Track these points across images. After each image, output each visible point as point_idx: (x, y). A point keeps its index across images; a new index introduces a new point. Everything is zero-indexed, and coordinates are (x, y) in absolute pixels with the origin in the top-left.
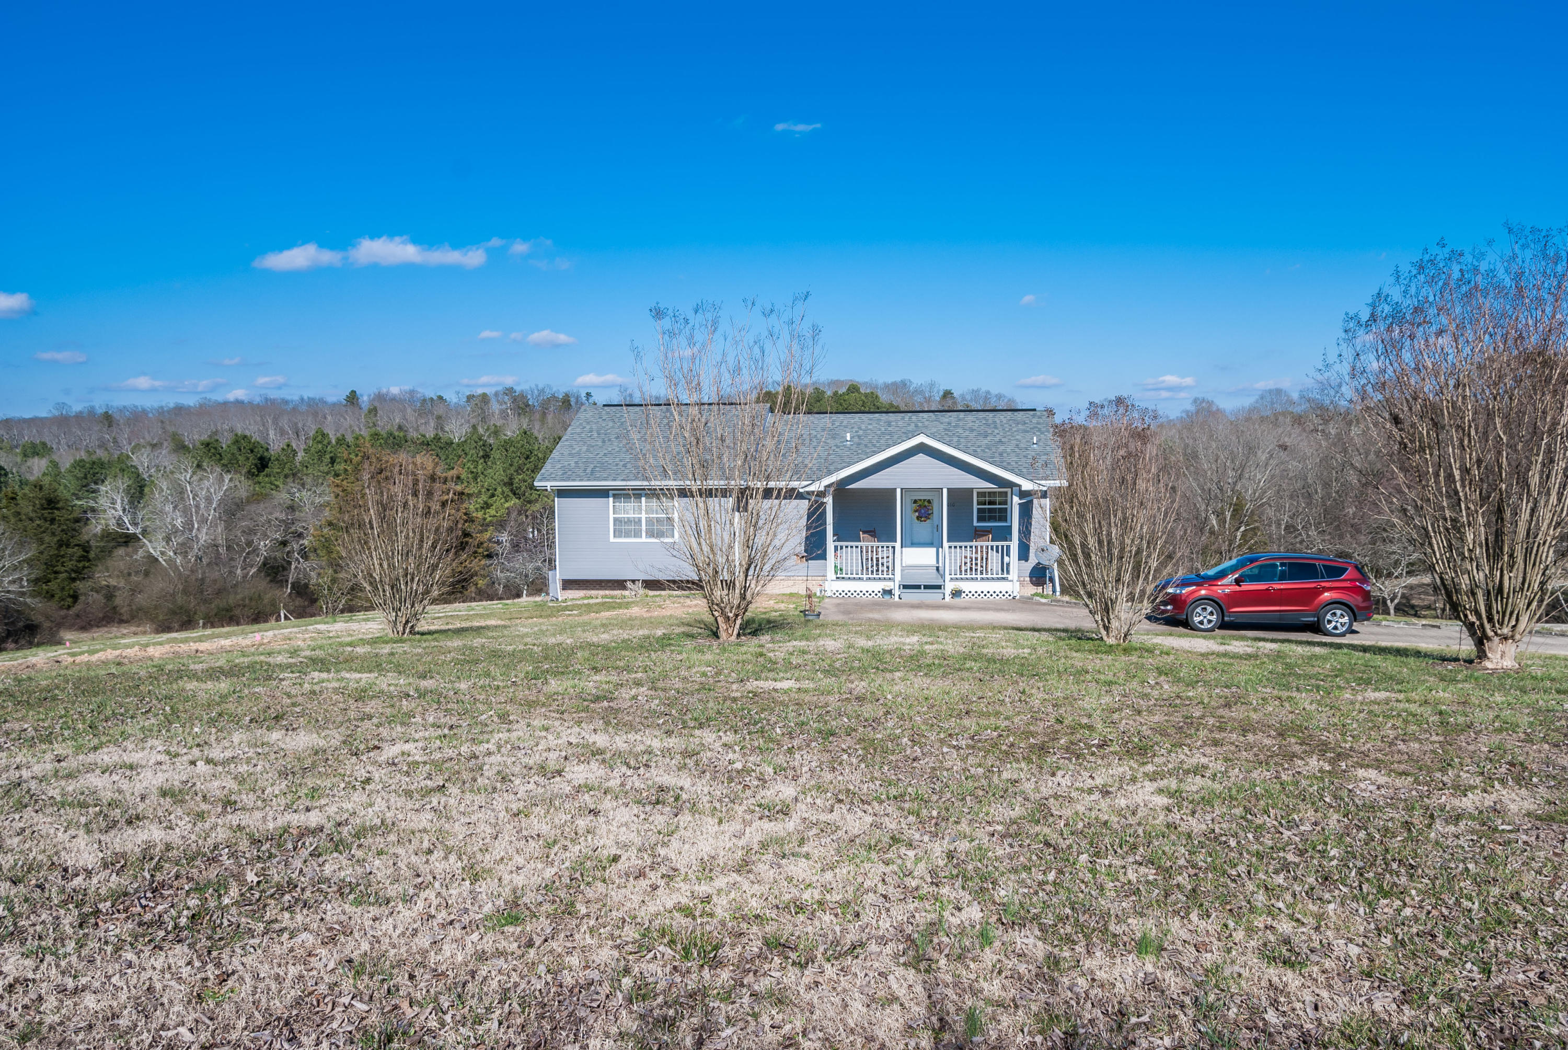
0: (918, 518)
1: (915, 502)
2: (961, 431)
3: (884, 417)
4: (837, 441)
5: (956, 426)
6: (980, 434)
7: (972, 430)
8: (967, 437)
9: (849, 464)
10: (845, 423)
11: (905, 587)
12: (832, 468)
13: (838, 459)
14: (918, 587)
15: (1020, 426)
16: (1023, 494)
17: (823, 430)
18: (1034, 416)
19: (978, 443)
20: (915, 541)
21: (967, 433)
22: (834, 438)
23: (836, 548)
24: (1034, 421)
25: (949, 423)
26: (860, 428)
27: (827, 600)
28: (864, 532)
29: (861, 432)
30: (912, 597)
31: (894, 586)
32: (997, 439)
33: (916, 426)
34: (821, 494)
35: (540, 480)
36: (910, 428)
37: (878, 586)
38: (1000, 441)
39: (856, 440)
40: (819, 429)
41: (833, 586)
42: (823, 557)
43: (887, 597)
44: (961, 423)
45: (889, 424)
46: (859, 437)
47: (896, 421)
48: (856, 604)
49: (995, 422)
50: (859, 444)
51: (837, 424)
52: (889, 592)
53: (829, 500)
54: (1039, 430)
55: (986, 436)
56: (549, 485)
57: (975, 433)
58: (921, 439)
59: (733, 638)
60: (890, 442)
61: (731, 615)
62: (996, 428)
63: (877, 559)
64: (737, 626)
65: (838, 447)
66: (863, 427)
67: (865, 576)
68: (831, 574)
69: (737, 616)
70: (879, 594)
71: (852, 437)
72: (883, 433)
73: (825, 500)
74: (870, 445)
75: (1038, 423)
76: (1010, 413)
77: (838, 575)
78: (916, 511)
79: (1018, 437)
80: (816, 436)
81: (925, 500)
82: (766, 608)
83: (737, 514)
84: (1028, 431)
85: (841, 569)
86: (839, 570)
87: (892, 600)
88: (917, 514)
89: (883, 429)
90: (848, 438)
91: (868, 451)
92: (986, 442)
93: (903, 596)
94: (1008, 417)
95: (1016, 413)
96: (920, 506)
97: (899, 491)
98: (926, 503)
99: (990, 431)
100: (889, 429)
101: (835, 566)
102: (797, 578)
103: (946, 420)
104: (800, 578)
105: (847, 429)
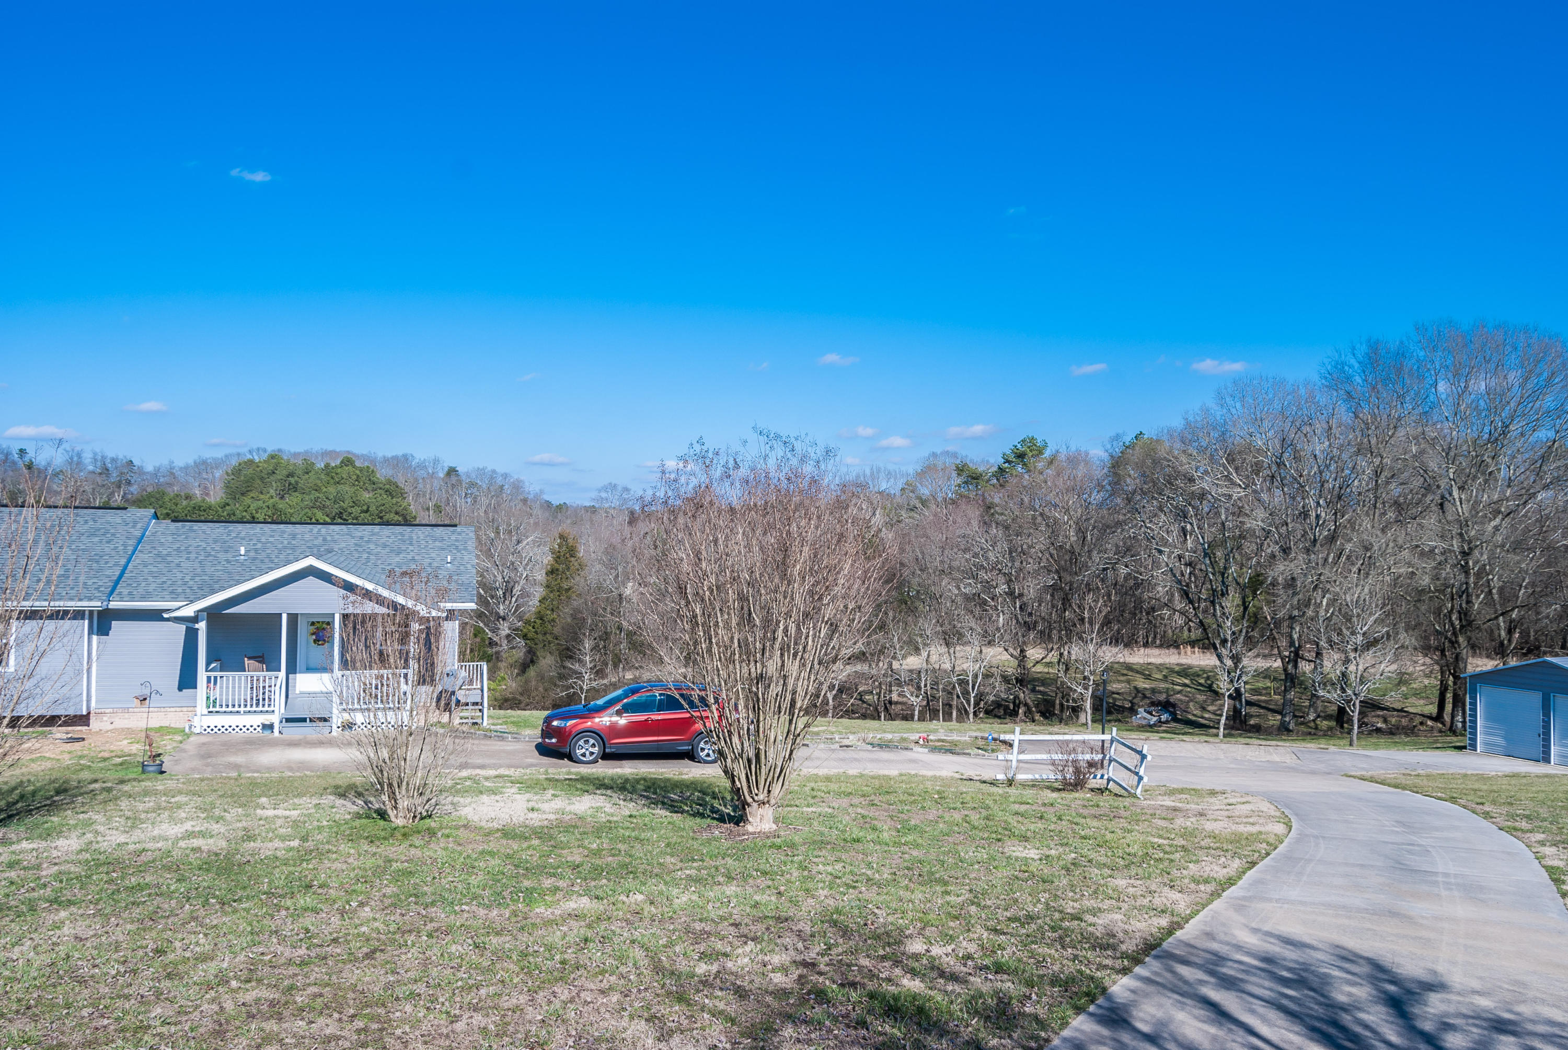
0: (315, 641)
1: (313, 624)
2: (372, 546)
3: (290, 528)
4: (229, 556)
5: (368, 542)
6: (392, 551)
7: (385, 546)
9: (239, 582)
10: (243, 534)
11: (288, 720)
12: (216, 586)
13: (225, 577)
14: (304, 720)
15: (437, 544)
16: (422, 620)
17: (215, 541)
18: (453, 532)
19: (389, 561)
20: (312, 665)
21: (379, 549)
22: (226, 552)
23: (209, 678)
24: (453, 537)
25: (362, 538)
26: (259, 541)
27: (192, 739)
28: (250, 658)
29: (259, 546)
30: (296, 732)
31: (275, 719)
32: (410, 557)
33: (325, 540)
34: (195, 619)
36: (316, 542)
37: (258, 720)
38: (413, 559)
39: (252, 554)
40: (210, 541)
41: (203, 721)
42: (193, 687)
43: (267, 733)
44: (374, 538)
45: (294, 536)
46: (256, 550)
47: (303, 534)
48: (224, 744)
49: (411, 538)
50: (254, 559)
51: (234, 535)
52: (269, 727)
53: (202, 626)
54: (457, 548)
55: (398, 553)
57: (387, 550)
58: (311, 561)
60: (291, 557)
62: (411, 544)
63: (264, 687)
65: (228, 561)
66: (263, 540)
67: (242, 709)
68: (201, 707)
70: (259, 729)
71: (246, 551)
72: (285, 548)
73: (197, 626)
74: (267, 560)
75: (457, 540)
76: (429, 528)
77: (211, 709)
78: (313, 634)
79: (433, 555)
80: (205, 549)
81: (323, 622)
82: (112, 751)
83: (95, 638)
84: (443, 549)
85: (214, 702)
86: (211, 703)
87: (271, 736)
88: (314, 637)
89: (286, 542)
90: (242, 552)
91: (263, 567)
92: (397, 559)
93: (284, 730)
94: (427, 533)
95: (435, 529)
96: (317, 629)
97: (284, 617)
98: (325, 626)
99: (404, 548)
100: (293, 542)
101: (208, 698)
102: (169, 709)
103: (359, 534)
104: (172, 709)
105: (244, 542)
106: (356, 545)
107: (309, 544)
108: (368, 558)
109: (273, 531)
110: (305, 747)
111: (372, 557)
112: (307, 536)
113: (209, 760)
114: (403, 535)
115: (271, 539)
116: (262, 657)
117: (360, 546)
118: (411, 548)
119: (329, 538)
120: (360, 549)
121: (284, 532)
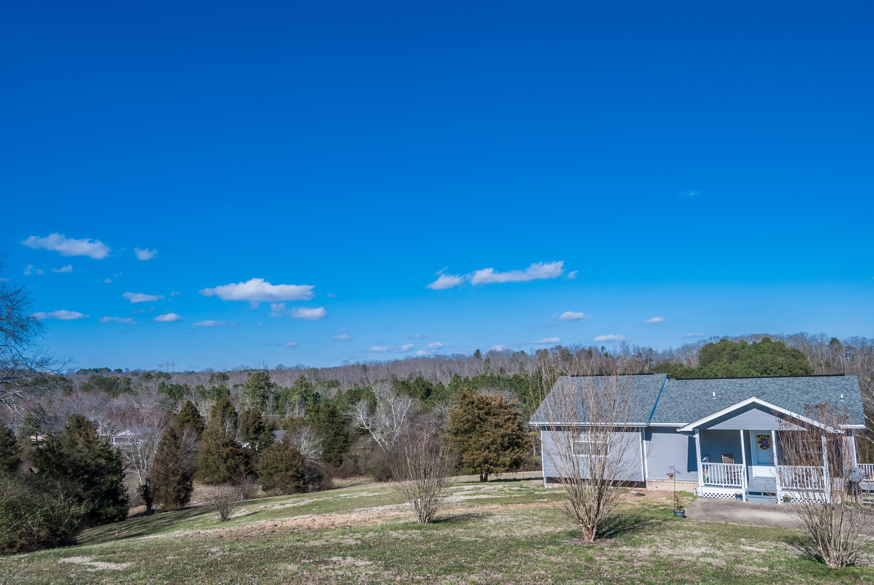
0: (761, 447)
1: (759, 436)
2: (790, 390)
3: (739, 381)
4: (707, 397)
5: (787, 387)
6: (803, 392)
7: (798, 389)
8: (794, 394)
9: (714, 412)
10: (713, 385)
11: (750, 493)
12: (702, 415)
13: (707, 409)
14: (760, 494)
15: (832, 387)
16: (830, 436)
17: (699, 390)
18: (843, 380)
19: (801, 398)
21: (794, 391)
22: (705, 395)
23: (703, 466)
24: (843, 382)
25: (782, 385)
26: (722, 388)
27: (698, 499)
28: (724, 455)
29: (723, 391)
30: (755, 500)
31: (742, 492)
32: (815, 395)
33: (760, 387)
34: (693, 433)
35: (532, 421)
36: (755, 388)
37: (733, 492)
38: (817, 397)
39: (719, 396)
40: (696, 389)
41: (703, 490)
42: (696, 470)
43: (739, 499)
44: (790, 385)
45: (742, 386)
46: (722, 394)
47: (747, 384)
48: (716, 504)
49: (814, 384)
50: (721, 399)
51: (708, 386)
52: (740, 496)
53: (697, 436)
54: (846, 389)
55: (807, 394)
56: (536, 424)
57: (800, 392)
58: (754, 399)
59: (592, 541)
60: (742, 397)
62: (815, 388)
63: (734, 473)
64: (594, 533)
65: (707, 400)
66: (725, 388)
67: (723, 485)
68: (701, 482)
69: (593, 527)
70: (734, 497)
71: (716, 395)
72: (738, 392)
73: (694, 436)
74: (728, 399)
75: (846, 385)
76: (825, 378)
77: (706, 483)
78: (759, 442)
79: (830, 394)
80: (694, 394)
81: (765, 436)
82: (658, 503)
83: (645, 441)
84: (838, 390)
85: (708, 479)
86: (706, 480)
87: (741, 502)
88: (760, 444)
89: (738, 389)
90: (714, 395)
91: (727, 403)
92: (807, 397)
93: (749, 499)
94: (824, 380)
95: (830, 378)
96: (762, 439)
97: (742, 432)
98: (766, 438)
99: (810, 390)
100: (742, 389)
101: (704, 477)
102: (684, 482)
103: (781, 383)
104: (686, 482)
105: (715, 389)
106: (779, 389)
107: (751, 390)
108: (788, 397)
109: (730, 383)
110: (762, 510)
111: (790, 396)
112: (749, 385)
113: (709, 513)
114: (809, 383)
115: (729, 388)
116: (731, 455)
117: (782, 390)
118: (815, 390)
119: (762, 386)
120: (782, 392)
121: (736, 383)
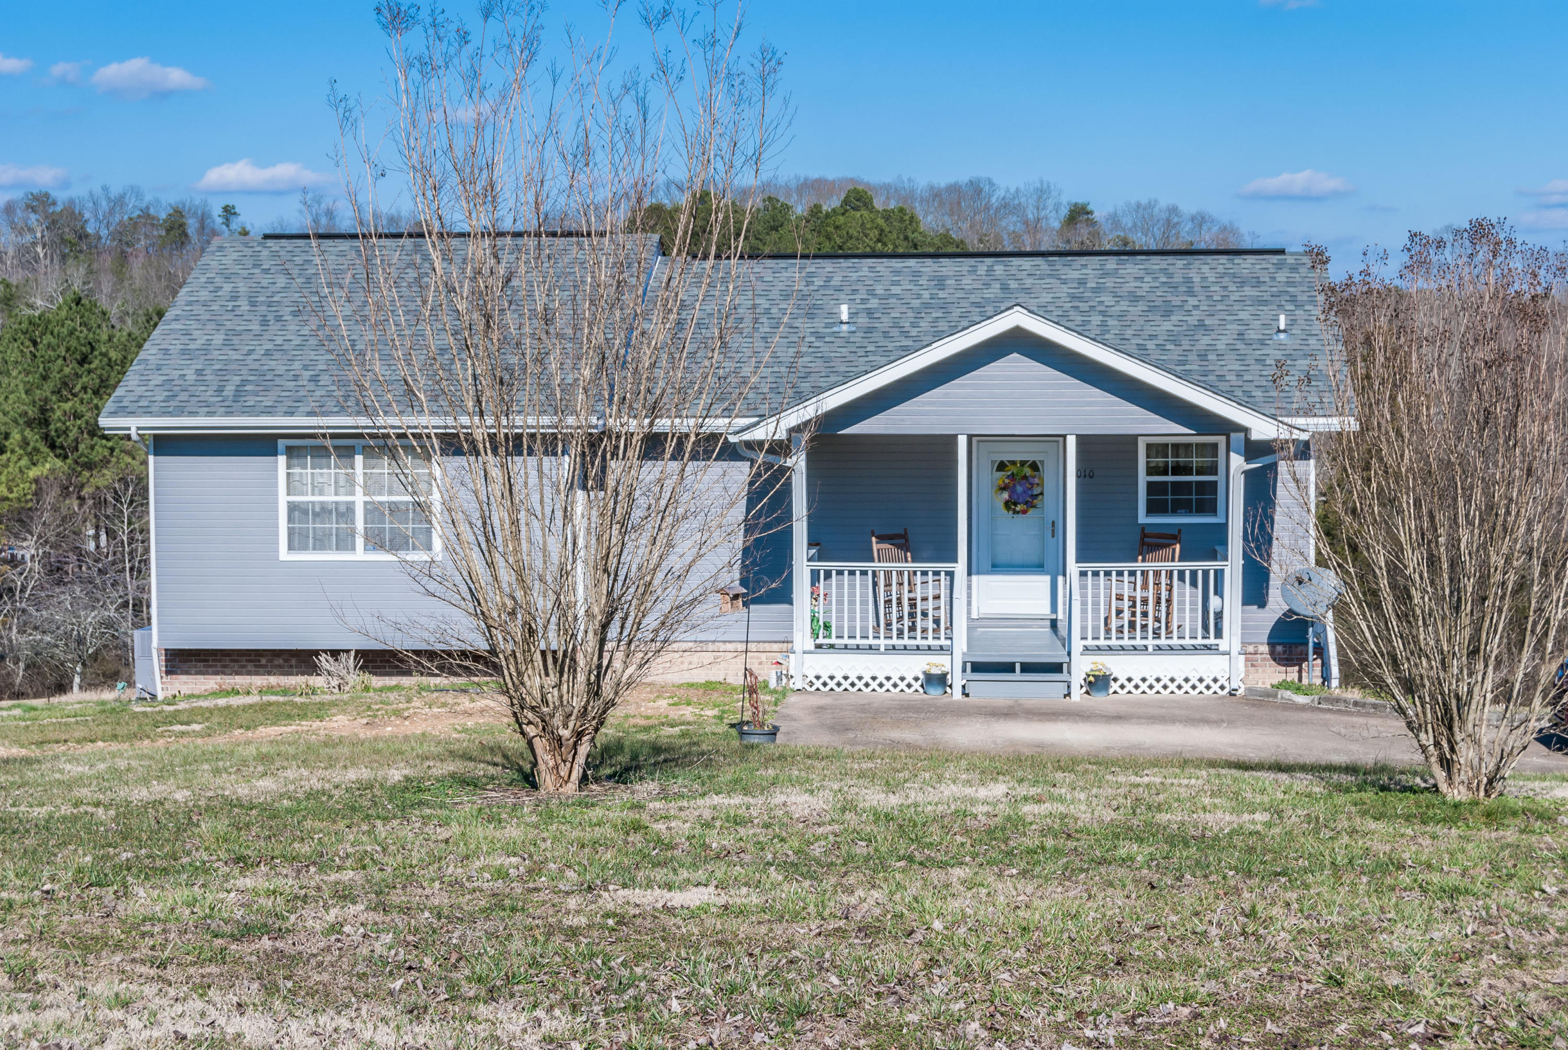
0: (1007, 504)
1: (1002, 466)
2: (1108, 300)
3: (929, 266)
4: (819, 324)
5: (1097, 290)
6: (1151, 309)
7: (1135, 299)
8: (1122, 316)
9: (847, 378)
10: (836, 281)
11: (978, 667)
12: (805, 386)
13: (818, 365)
14: (1008, 668)
15: (1248, 291)
16: (1254, 449)
17: (786, 297)
18: (1279, 266)
19: (1149, 330)
20: (1002, 558)
21: (1124, 305)
22: (811, 316)
23: (815, 575)
24: (1282, 276)
25: (1082, 282)
26: (872, 293)
27: (793, 699)
28: (882, 539)
29: (874, 303)
30: (995, 692)
31: (950, 665)
32: (1193, 320)
33: (1005, 288)
34: (780, 448)
35: (113, 414)
37: (914, 667)
38: (1201, 324)
39: (863, 320)
40: (775, 294)
41: (807, 666)
42: (784, 596)
43: (935, 692)
44: (1109, 283)
45: (941, 283)
46: (870, 313)
47: (958, 277)
48: (863, 709)
49: (1188, 281)
50: (869, 330)
51: (818, 282)
52: (939, 680)
53: (798, 463)
54: (1293, 299)
55: (1167, 314)
56: (133, 425)
57: (1142, 306)
58: (1015, 319)
59: (571, 788)
60: (943, 325)
61: (565, 733)
62: (1191, 293)
64: (581, 759)
65: (819, 336)
66: (880, 290)
67: (882, 642)
68: (803, 639)
69: (579, 735)
70: (917, 685)
71: (852, 315)
72: (927, 305)
73: (789, 462)
74: (895, 332)
75: (1289, 283)
76: (1223, 259)
77: (821, 641)
78: (1003, 489)
79: (1243, 315)
80: (767, 311)
81: (1023, 463)
82: (648, 718)
83: (580, 495)
84: (1265, 303)
85: (827, 627)
86: (823, 627)
87: (945, 699)
88: (1006, 495)
89: (926, 295)
90: (845, 317)
91: (891, 346)
92: (1167, 326)
93: (972, 688)
94: (1220, 269)
95: (1238, 260)
96: (1012, 477)
97: (962, 441)
98: (1027, 471)
99: (1176, 301)
100: (941, 294)
101: (813, 618)
102: (722, 647)
103: (1075, 275)
104: (730, 647)
105: (842, 296)
106: (1073, 297)
107: (973, 298)
108: (1103, 324)
109: (897, 272)
110: (1029, 720)
111: (1111, 322)
112: (967, 281)
114: (1170, 276)
115: (896, 290)
116: (904, 536)
117: (1081, 299)
118: (1192, 301)
119: (1013, 285)
120: (1084, 306)
121: (917, 274)
